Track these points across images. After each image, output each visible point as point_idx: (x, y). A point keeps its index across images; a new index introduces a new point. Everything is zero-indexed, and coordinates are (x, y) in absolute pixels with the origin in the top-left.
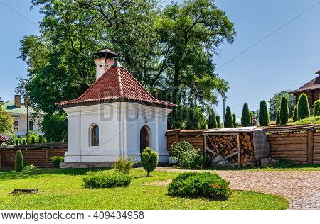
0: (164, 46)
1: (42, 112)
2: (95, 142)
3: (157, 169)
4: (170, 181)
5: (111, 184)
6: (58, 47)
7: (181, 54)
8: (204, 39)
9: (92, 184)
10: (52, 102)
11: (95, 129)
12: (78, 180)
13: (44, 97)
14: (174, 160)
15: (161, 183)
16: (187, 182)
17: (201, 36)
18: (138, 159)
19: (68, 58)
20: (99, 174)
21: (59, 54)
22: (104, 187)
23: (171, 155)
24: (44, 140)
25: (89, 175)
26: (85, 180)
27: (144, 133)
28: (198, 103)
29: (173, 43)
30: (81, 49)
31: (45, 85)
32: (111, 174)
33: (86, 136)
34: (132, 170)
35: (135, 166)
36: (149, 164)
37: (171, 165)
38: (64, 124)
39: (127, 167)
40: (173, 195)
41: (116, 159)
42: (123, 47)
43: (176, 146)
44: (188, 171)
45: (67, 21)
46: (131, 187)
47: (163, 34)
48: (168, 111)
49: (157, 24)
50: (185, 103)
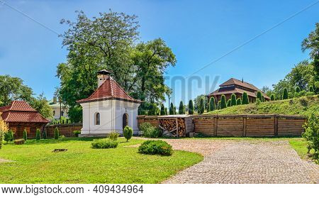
0: (136, 67)
1: (68, 106)
2: (98, 123)
3: (132, 137)
4: (140, 145)
5: (107, 147)
6: (77, 69)
7: (146, 72)
8: (158, 64)
9: (96, 146)
10: (75, 100)
11: (98, 115)
12: (89, 144)
13: (69, 98)
14: (141, 132)
15: (135, 146)
16: (149, 146)
17: (157, 62)
18: (122, 132)
19: (83, 75)
20: (100, 141)
21: (78, 73)
22: (103, 148)
23: (140, 130)
24: (69, 121)
25: (95, 141)
26: (92, 144)
27: (125, 117)
28: (155, 101)
29: (141, 66)
30: (90, 70)
31: (70, 91)
32: (106, 141)
33: (93, 119)
34: (118, 138)
35: (120, 136)
36: (128, 135)
37: (140, 136)
38: (80, 113)
39: (116, 137)
40: (141, 153)
41: (109, 132)
42: (113, 68)
43: (143, 125)
44: (150, 139)
45: (82, 54)
46: (118, 148)
47: (136, 60)
48: (139, 105)
49: (133, 54)
50: (147, 100)
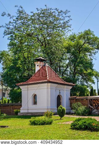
0: (68, 55)
1: (9, 88)
2: (35, 103)
3: (66, 116)
4: (72, 122)
5: (43, 123)
6: (17, 56)
7: (77, 59)
8: (88, 52)
9: (34, 123)
10: (15, 83)
11: (35, 96)
12: (27, 121)
13: (10, 81)
14: (73, 111)
15: (67, 123)
16: (80, 123)
17: (87, 50)
18: (56, 111)
19: (22, 62)
20: (37, 118)
21: (17, 60)
22: (39, 125)
23: (72, 109)
24: (10, 102)
25: (32, 119)
26: (30, 121)
27: (59, 98)
28: (85, 84)
29: (73, 54)
30: (28, 57)
31: (10, 75)
32: (43, 118)
33: (31, 100)
34: (53, 116)
35: (54, 114)
36: (61, 114)
37: (72, 114)
38: (20, 94)
39: (51, 115)
40: (73, 129)
41: (45, 111)
42: (49, 56)
43: (75, 105)
44: (81, 117)
45: (21, 43)
46: (53, 125)
47: (68, 49)
48: (71, 87)
49: (65, 44)
50: (78, 83)
